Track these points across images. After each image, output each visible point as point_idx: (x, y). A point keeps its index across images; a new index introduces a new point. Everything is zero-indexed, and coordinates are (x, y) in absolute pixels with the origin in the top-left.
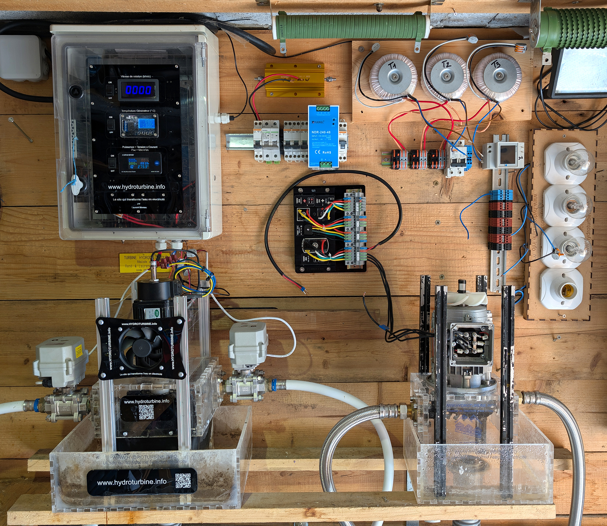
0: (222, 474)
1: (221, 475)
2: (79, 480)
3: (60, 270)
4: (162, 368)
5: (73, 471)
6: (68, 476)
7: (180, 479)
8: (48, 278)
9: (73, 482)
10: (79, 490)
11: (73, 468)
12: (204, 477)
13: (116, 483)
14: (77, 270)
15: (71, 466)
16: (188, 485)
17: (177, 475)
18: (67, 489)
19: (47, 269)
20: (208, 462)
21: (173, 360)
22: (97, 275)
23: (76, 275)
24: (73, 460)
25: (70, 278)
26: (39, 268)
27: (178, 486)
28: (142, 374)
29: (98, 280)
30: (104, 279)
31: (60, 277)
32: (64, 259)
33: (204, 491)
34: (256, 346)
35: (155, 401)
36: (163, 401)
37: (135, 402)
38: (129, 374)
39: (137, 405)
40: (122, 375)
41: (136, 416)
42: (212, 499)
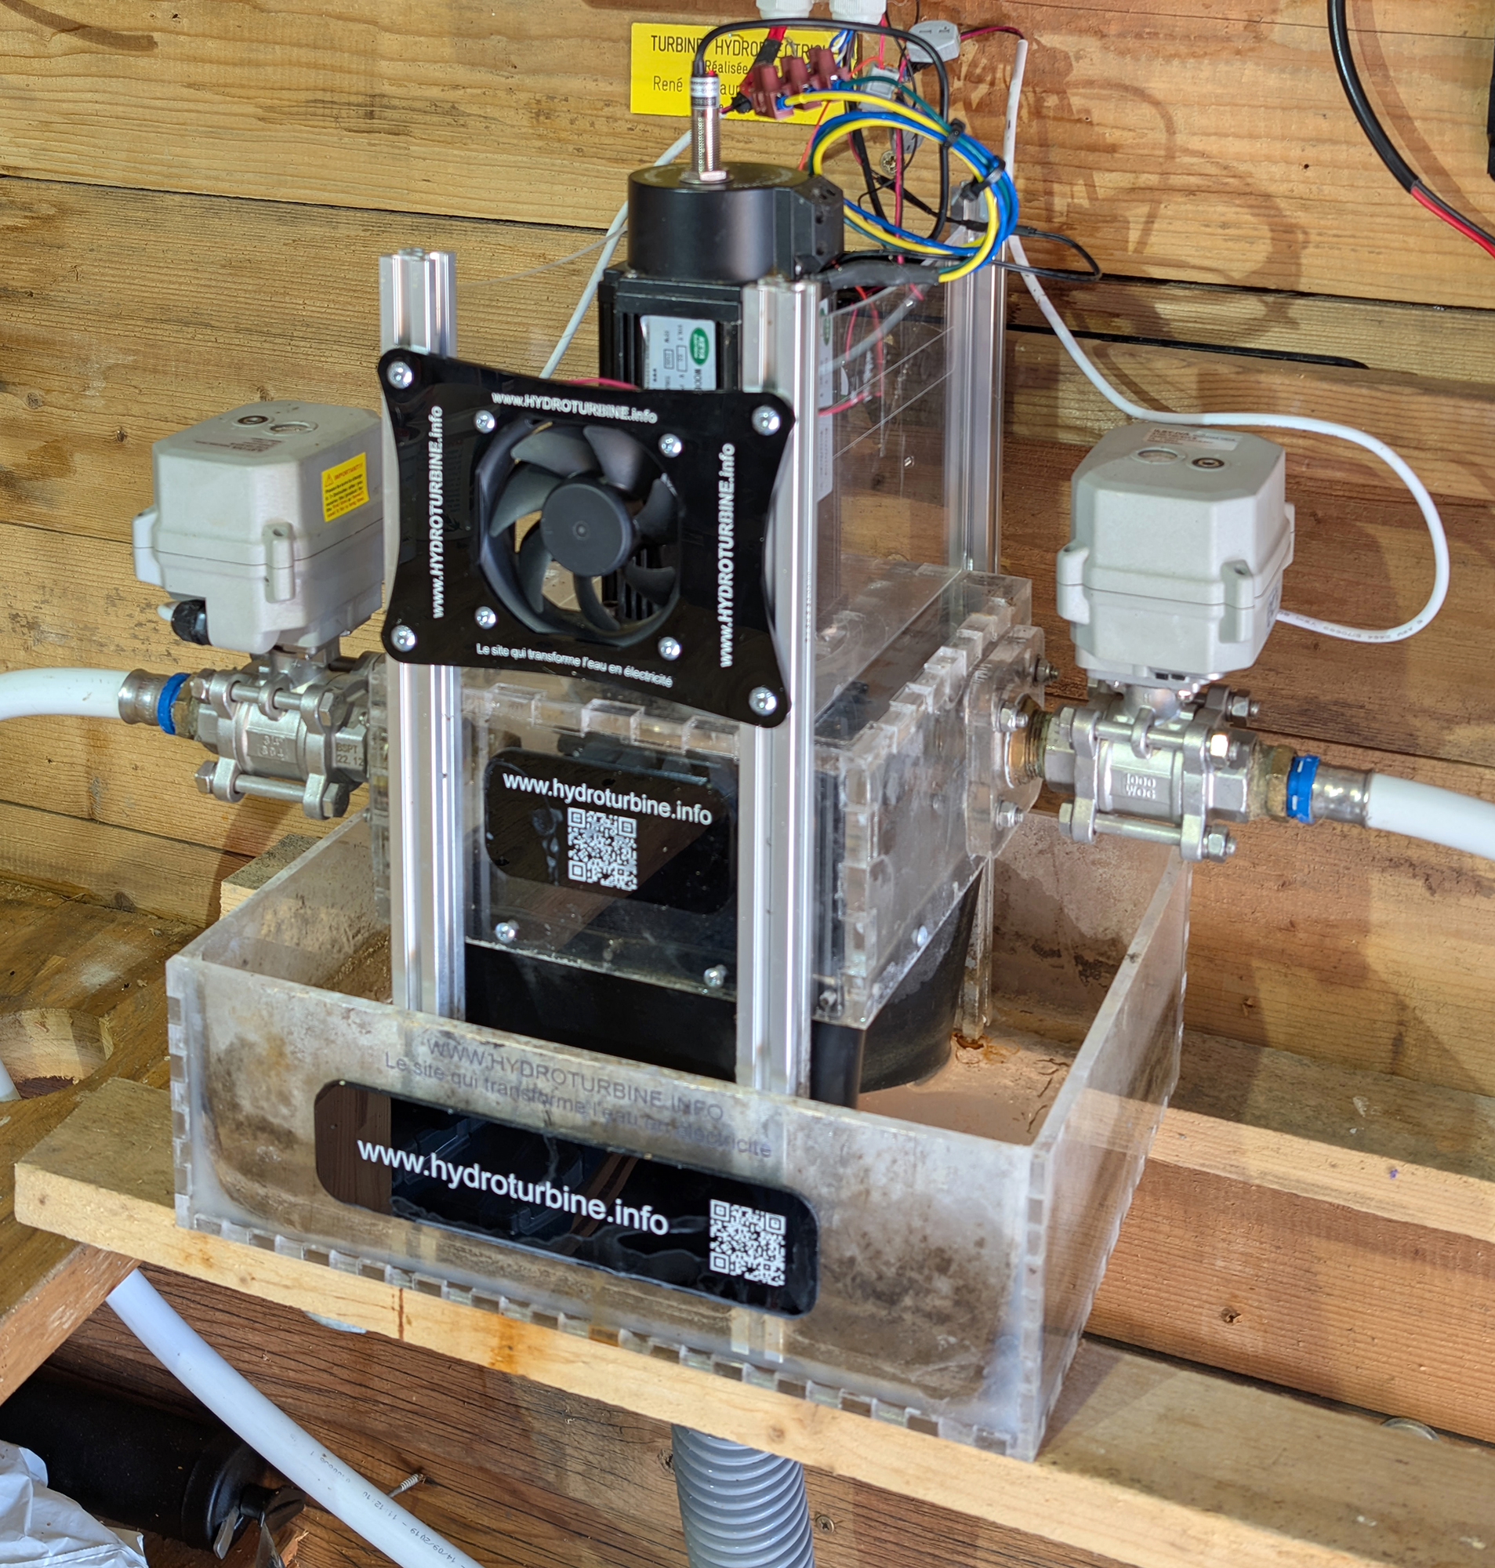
0: (949, 1261)
1: (942, 1262)
2: (284, 1111)
3: (394, 81)
4: (671, 649)
5: (260, 1062)
6: (240, 1078)
7: (731, 1230)
8: (344, 113)
9: (261, 1113)
10: (287, 1156)
11: (263, 1048)
12: (852, 1250)
13: (439, 1168)
14: (456, 87)
15: (252, 1037)
16: (771, 1270)
17: (719, 1208)
18: (236, 1136)
19: (341, 70)
20: (879, 1178)
22: (538, 115)
23: (453, 110)
24: (264, 1013)
25: (428, 118)
26: (308, 65)
27: (719, 1262)
28: (576, 662)
29: (540, 137)
30: (563, 135)
31: (389, 113)
32: (407, 33)
33: (853, 1320)
34: (1208, 581)
35: (645, 805)
36: (682, 812)
37: (551, 788)
38: (517, 654)
39: (560, 804)
40: (486, 650)
41: (552, 855)
42: (888, 1368)
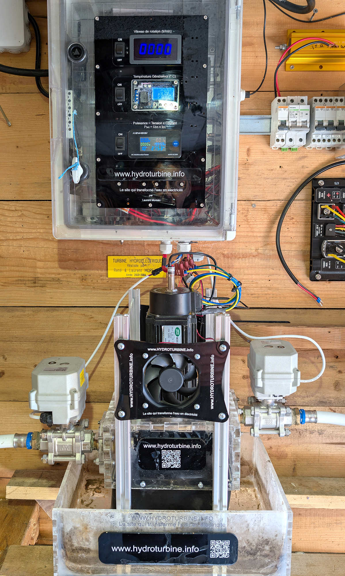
0: (269, 542)
1: (267, 542)
2: (87, 543)
3: (41, 273)
4: (197, 407)
5: (80, 532)
6: (74, 538)
7: (216, 547)
8: (27, 283)
9: (80, 545)
10: (88, 555)
11: (81, 528)
12: (245, 544)
13: (135, 549)
14: (59, 274)
15: (78, 525)
16: (226, 554)
17: (212, 542)
18: (72, 553)
19: (26, 272)
20: (251, 526)
21: (212, 396)
22: (82, 280)
23: (59, 280)
24: (82, 519)
25: (51, 282)
26: (16, 271)
27: (213, 555)
28: (171, 413)
29: (83, 285)
30: (89, 284)
31: (40, 282)
32: (45, 261)
33: (245, 562)
34: (290, 373)
35: (183, 446)
36: (193, 446)
37: (157, 446)
38: (154, 414)
39: (160, 450)
40: (145, 414)
41: (157, 463)
42: (253, 571)
